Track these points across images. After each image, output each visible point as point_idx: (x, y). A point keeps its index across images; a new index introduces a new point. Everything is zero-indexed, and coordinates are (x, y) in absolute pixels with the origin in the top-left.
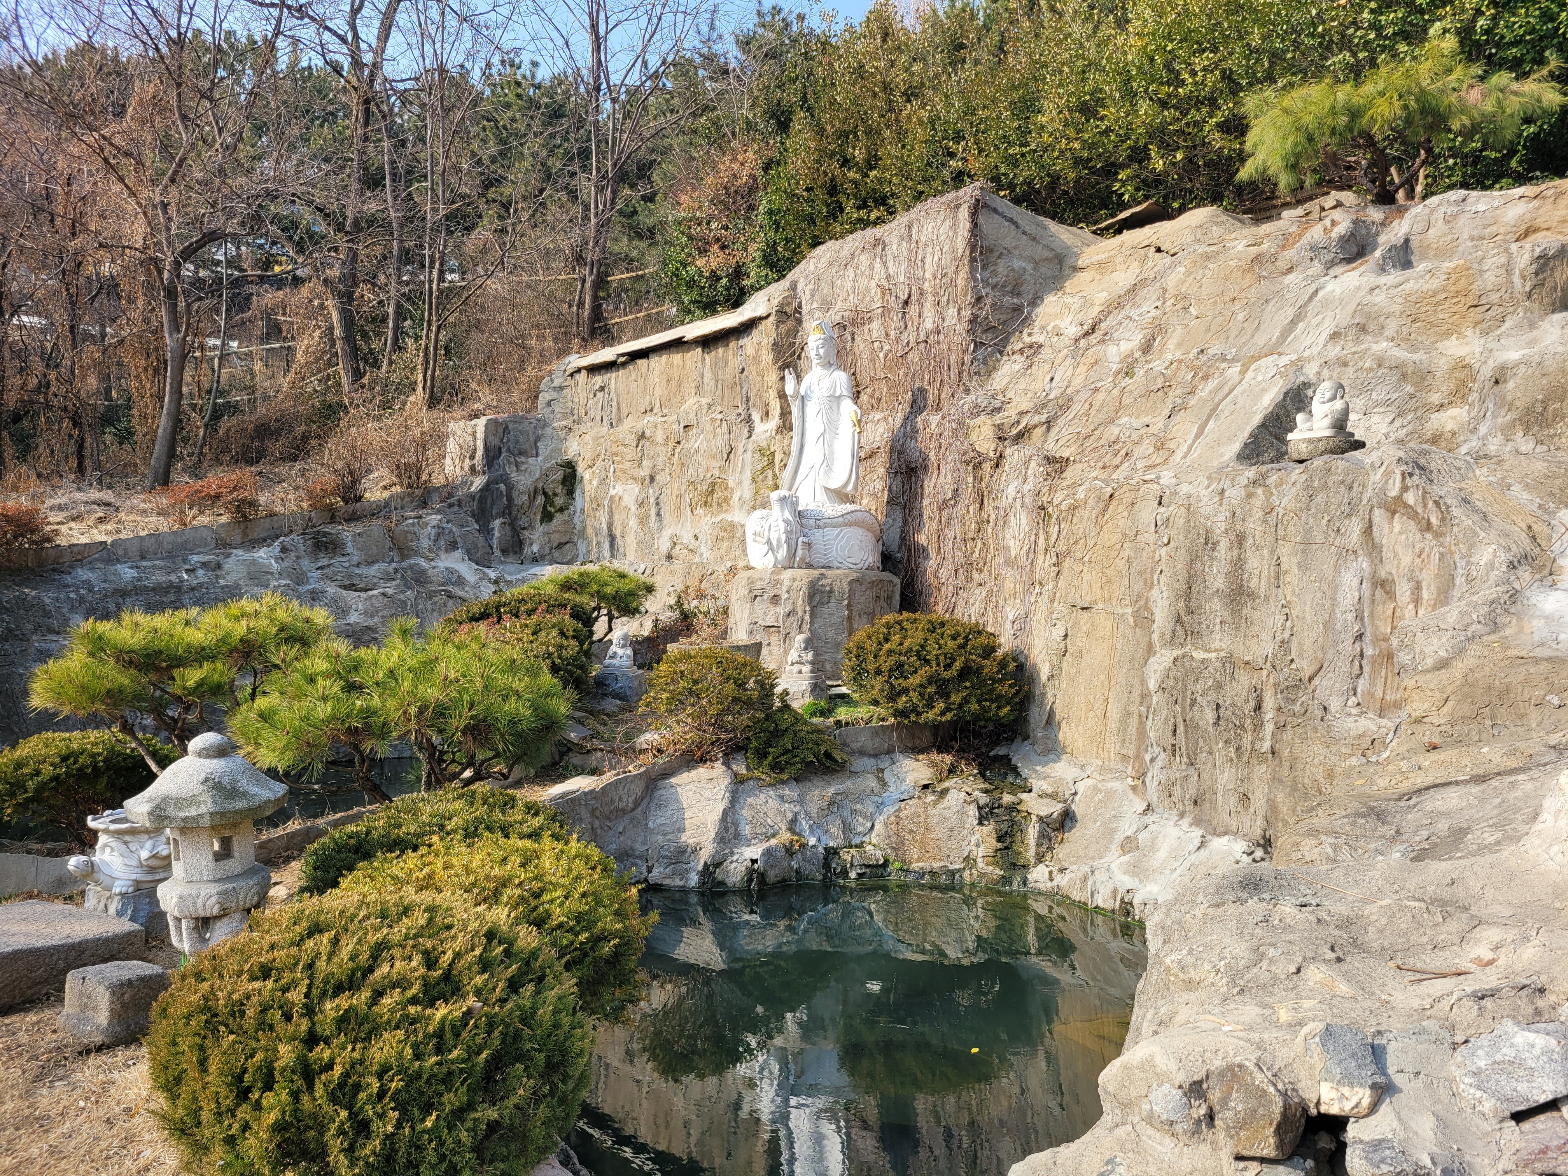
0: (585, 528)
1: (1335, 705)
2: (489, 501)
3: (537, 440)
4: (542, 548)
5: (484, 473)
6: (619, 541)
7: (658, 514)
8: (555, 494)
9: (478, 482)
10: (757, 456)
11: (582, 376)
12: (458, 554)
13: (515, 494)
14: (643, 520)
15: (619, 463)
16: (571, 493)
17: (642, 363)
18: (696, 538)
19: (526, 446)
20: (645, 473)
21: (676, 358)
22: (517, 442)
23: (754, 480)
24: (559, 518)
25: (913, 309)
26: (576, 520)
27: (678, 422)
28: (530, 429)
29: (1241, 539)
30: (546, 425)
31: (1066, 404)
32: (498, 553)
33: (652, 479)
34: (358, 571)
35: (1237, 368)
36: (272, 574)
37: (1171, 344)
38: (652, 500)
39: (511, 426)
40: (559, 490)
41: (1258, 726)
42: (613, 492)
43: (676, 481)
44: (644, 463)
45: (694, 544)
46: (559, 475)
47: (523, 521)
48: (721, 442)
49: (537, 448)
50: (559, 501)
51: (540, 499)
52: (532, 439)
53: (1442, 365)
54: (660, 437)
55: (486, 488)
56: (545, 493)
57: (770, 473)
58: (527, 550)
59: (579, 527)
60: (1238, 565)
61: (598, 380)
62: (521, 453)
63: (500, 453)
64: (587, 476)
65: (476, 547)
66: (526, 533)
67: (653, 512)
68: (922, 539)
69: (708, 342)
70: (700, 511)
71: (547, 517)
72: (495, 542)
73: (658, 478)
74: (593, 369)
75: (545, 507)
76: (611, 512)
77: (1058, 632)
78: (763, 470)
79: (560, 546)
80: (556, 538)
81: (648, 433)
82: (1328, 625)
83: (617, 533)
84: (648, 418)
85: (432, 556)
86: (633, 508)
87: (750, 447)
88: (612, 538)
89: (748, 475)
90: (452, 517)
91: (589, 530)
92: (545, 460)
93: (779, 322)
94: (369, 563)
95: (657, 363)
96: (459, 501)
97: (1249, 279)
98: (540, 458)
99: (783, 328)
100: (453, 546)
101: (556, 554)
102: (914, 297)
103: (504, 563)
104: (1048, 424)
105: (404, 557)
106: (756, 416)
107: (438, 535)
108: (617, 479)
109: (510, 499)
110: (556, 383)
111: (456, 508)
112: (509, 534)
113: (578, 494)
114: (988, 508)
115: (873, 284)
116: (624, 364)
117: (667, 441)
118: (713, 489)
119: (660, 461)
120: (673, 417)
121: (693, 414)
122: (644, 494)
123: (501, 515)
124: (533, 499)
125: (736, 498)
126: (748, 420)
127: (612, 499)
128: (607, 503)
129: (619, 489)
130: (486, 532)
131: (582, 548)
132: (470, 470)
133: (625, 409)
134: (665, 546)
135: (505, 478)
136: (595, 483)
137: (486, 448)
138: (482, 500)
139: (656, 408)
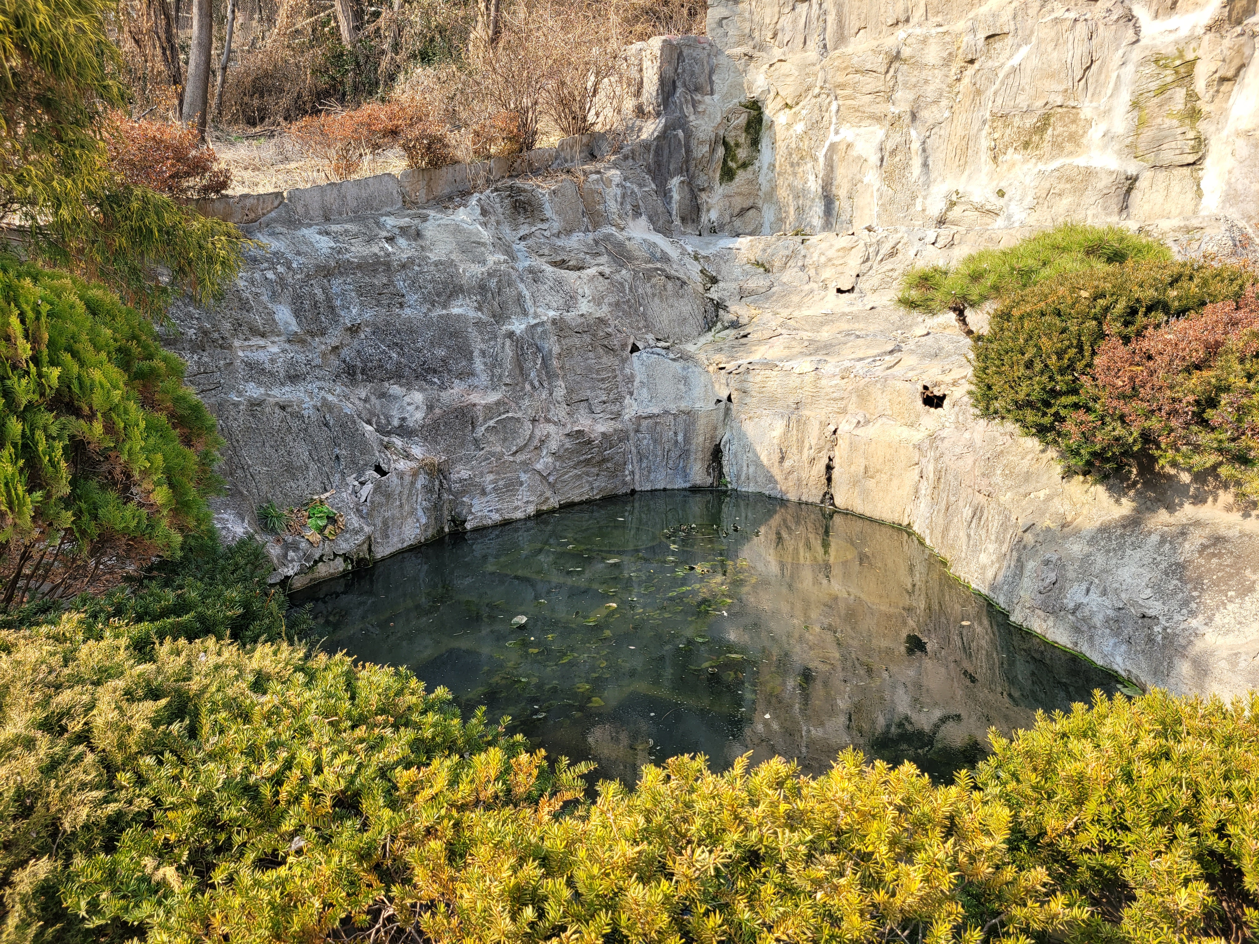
0: (774, 189)
2: (666, 152)
3: (712, 72)
4: (721, 215)
5: (658, 114)
6: (842, 204)
7: (925, 165)
8: (737, 145)
9: (650, 129)
10: (1152, 68)
12: (643, 221)
13: (694, 143)
14: (892, 175)
15: (846, 98)
16: (755, 143)
18: (1001, 193)
19: (702, 80)
20: (900, 108)
22: (693, 74)
23: (1136, 105)
24: (741, 176)
26: (762, 179)
27: (974, 31)
28: (703, 55)
30: (719, 52)
32: (677, 222)
33: (914, 116)
34: (559, 243)
36: (484, 244)
38: (916, 146)
39: (686, 52)
40: (742, 139)
42: (832, 138)
43: (961, 118)
44: (899, 95)
45: (996, 202)
46: (743, 119)
47: (701, 180)
48: (1074, 54)
49: (711, 82)
50: (742, 154)
51: (721, 151)
52: (707, 71)
54: (932, 55)
55: (664, 136)
56: (725, 144)
57: (1180, 94)
58: (704, 219)
59: (765, 187)
62: (698, 89)
63: (675, 87)
64: (782, 119)
65: (656, 214)
66: (704, 195)
67: (916, 163)
70: (1012, 157)
71: (728, 175)
72: (675, 206)
73: (924, 114)
75: (725, 162)
76: (830, 166)
78: (1162, 90)
79: (743, 212)
80: (739, 203)
81: (906, 52)
83: (841, 191)
84: (901, 33)
85: (622, 223)
86: (874, 159)
87: (1136, 54)
88: (829, 201)
89: (1125, 98)
90: (629, 173)
91: (782, 193)
92: (724, 98)
94: (569, 232)
96: (633, 151)
98: (716, 97)
100: (636, 212)
101: (737, 223)
103: (684, 233)
105: (596, 225)
106: (1144, 11)
107: (624, 196)
108: (841, 121)
109: (688, 151)
111: (630, 162)
112: (688, 196)
113: (764, 145)
117: (947, 62)
118: (1045, 122)
119: (930, 91)
120: (961, 25)
121: (1006, 16)
122: (896, 138)
123: (680, 171)
124: (713, 151)
125: (1095, 134)
126: (1130, 18)
127: (833, 147)
128: (821, 155)
129: (847, 133)
130: (665, 194)
131: (768, 214)
132: (640, 111)
133: (853, 23)
134: (936, 207)
135: (681, 123)
136: (800, 128)
137: (662, 81)
138: (658, 152)
139: (918, 15)
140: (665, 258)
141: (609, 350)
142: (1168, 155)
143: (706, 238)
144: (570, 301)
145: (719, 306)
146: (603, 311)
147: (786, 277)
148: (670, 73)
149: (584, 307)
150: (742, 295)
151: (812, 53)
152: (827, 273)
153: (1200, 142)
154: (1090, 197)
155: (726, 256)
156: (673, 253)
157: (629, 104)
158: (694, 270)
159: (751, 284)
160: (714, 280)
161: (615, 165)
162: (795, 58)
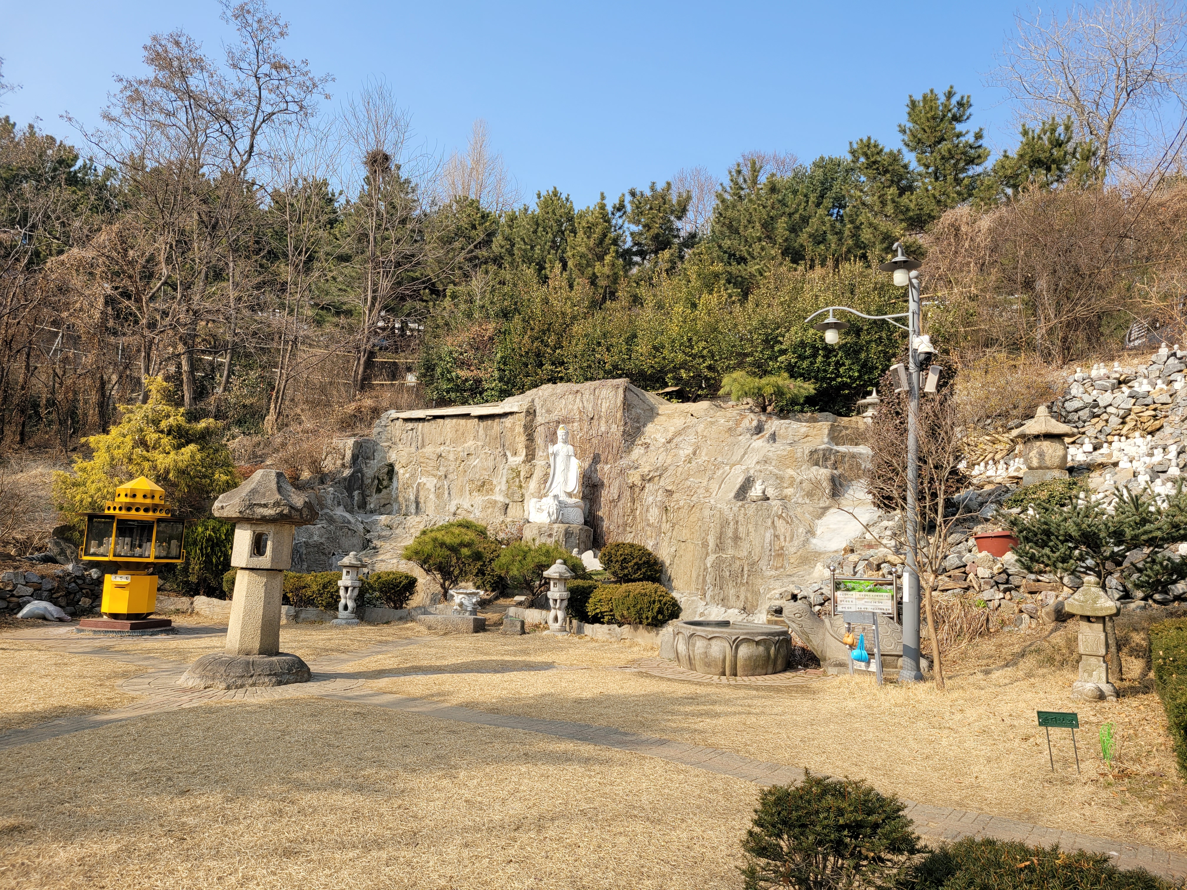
0: (397, 497)
1: (764, 568)
2: (353, 481)
3: (374, 452)
4: (375, 506)
5: (351, 467)
6: (422, 505)
7: (449, 494)
8: (383, 480)
9: (347, 472)
10: (510, 472)
11: (399, 423)
12: (341, 508)
13: (365, 478)
14: (438, 496)
15: (424, 467)
16: (391, 479)
17: (439, 420)
18: (472, 506)
19: (370, 455)
20: (441, 473)
21: (462, 422)
22: (366, 453)
23: (507, 482)
24: (384, 491)
25: (595, 422)
26: (393, 493)
27: (463, 451)
28: (371, 446)
29: (737, 522)
30: (378, 445)
31: (666, 469)
32: (356, 508)
33: (446, 477)
35: (728, 468)
37: (703, 454)
38: (446, 487)
39: (363, 445)
40: (385, 477)
41: (742, 576)
42: (419, 481)
43: (460, 479)
44: (441, 469)
45: (471, 509)
46: (386, 470)
47: (368, 492)
48: (491, 464)
49: (374, 456)
50: (385, 483)
51: (376, 482)
52: (372, 452)
53: (787, 476)
54: (451, 457)
55: (352, 475)
56: (378, 479)
57: (517, 480)
58: (368, 507)
59: (394, 496)
60: (736, 530)
61: (410, 425)
62: (368, 458)
63: (358, 457)
64: (401, 471)
65: (347, 505)
66: (368, 498)
67: (446, 492)
68: (600, 513)
69: (481, 418)
70: (475, 494)
71: (379, 491)
72: (355, 502)
73: (449, 476)
74: (406, 420)
75: (378, 486)
76: (418, 491)
77: (673, 549)
78: (513, 478)
79: (384, 505)
80: (383, 502)
81: (443, 454)
82: (762, 547)
83: (422, 501)
84: (442, 448)
85: (333, 508)
86: (433, 490)
87: (507, 467)
88: (417, 503)
89: (504, 479)
90: (337, 489)
91: (401, 499)
92: (378, 462)
93: (527, 416)
95: (448, 421)
96: (339, 481)
97: (727, 435)
98: (375, 461)
99: (528, 419)
100: (339, 504)
101: (382, 509)
102: (596, 417)
103: (358, 513)
104: (660, 476)
105: (322, 509)
106: (509, 454)
107: (334, 498)
108: (422, 475)
109: (362, 481)
110: (383, 423)
111: (338, 485)
112: (361, 498)
113: (395, 479)
114: (637, 505)
115: (575, 407)
116: (429, 420)
117: (456, 459)
118: (483, 484)
119: (451, 469)
120: (460, 449)
121: (472, 449)
122: (440, 483)
123: (358, 489)
124: (373, 481)
125: (497, 489)
126: (505, 455)
127: (419, 484)
128: (415, 486)
129: (424, 480)
130: (352, 497)
131: (395, 507)
132: (343, 465)
133: (427, 441)
134: (453, 509)
135: (360, 471)
136: (407, 475)
137: (353, 455)
138: (350, 481)
139: (447, 443)
140: (349, 522)
141: (324, 554)
142: (516, 498)
143: (368, 515)
144: (311, 535)
145: (369, 541)
146: (323, 540)
147: (397, 531)
148: (356, 452)
149: (316, 538)
150: (379, 537)
151: (413, 449)
152: (412, 531)
153: (523, 495)
154: (496, 510)
155: (376, 522)
156: (352, 520)
157: (339, 462)
158: (361, 527)
159: (384, 534)
160: (369, 531)
161: (331, 486)
162: (407, 450)
